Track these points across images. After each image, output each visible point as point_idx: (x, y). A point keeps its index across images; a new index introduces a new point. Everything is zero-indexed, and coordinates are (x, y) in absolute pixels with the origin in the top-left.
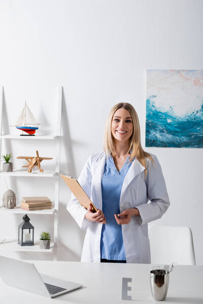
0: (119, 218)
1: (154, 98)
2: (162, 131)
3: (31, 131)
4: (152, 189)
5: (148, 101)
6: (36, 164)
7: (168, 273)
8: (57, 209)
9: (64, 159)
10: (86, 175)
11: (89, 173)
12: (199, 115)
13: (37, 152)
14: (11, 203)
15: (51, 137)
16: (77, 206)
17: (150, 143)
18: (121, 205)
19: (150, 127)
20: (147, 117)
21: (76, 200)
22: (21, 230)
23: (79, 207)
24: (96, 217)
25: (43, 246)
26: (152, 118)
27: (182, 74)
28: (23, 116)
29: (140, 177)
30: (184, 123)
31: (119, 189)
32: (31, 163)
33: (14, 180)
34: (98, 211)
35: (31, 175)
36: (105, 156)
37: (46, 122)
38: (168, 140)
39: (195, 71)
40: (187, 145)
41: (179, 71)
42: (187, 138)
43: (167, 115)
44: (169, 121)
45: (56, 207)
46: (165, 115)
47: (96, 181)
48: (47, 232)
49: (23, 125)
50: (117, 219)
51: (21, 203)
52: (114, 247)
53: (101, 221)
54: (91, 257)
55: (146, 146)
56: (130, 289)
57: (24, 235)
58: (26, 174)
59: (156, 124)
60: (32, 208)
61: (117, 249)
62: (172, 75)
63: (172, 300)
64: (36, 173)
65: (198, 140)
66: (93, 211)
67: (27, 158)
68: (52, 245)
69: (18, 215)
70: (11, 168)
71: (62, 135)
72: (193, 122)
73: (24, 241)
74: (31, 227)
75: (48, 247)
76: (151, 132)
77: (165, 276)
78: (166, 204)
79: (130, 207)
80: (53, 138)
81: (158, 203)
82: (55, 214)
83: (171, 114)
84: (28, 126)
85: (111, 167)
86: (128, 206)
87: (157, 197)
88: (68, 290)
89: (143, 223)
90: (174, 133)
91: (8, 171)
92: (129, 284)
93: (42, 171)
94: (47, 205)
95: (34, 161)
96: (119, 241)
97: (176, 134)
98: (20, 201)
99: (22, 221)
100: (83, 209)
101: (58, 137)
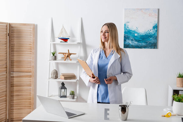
0: (106, 80)
1: (128, 23)
2: (132, 40)
3: (65, 40)
4: (124, 67)
5: (125, 25)
6: (68, 56)
7: (128, 106)
8: (79, 79)
9: (82, 54)
10: (90, 60)
11: (92, 58)
12: (151, 32)
13: (68, 50)
14: (55, 76)
15: (75, 43)
16: (86, 75)
17: (126, 46)
18: (108, 74)
19: (126, 38)
20: (124, 33)
21: (85, 72)
22: (60, 89)
23: (86, 76)
24: (95, 81)
25: (71, 98)
26: (127, 33)
27: (143, 11)
28: (61, 32)
29: (117, 60)
30: (143, 36)
31: (106, 67)
32: (65, 56)
33: (57, 64)
34: (96, 78)
35: (65, 62)
36: (100, 50)
37: (73, 36)
38: (135, 45)
39: (149, 9)
40: (145, 47)
41: (141, 9)
42: (145, 44)
43: (135, 32)
44: (136, 35)
45: (78, 78)
46: (134, 32)
47: (95, 62)
48: (73, 91)
49: (62, 37)
50: (105, 81)
51: (60, 76)
52: (104, 96)
53: (98, 83)
54: (93, 101)
55: (124, 48)
56: (108, 114)
57: (61, 92)
58: (63, 61)
59: (129, 36)
60: (66, 78)
61: (105, 97)
62: (138, 11)
63: (130, 120)
64: (68, 61)
65: (151, 44)
66: (94, 78)
67: (63, 54)
68: (75, 97)
69: (59, 82)
70: (55, 58)
71: (81, 42)
72: (148, 36)
73: (62, 95)
74: (65, 88)
75: (73, 98)
76: (127, 40)
77: (127, 108)
78: (130, 75)
79: (112, 76)
80: (76, 43)
81: (126, 74)
82: (78, 82)
83: (137, 31)
84: (64, 37)
85: (103, 55)
86: (111, 75)
87: (126, 71)
88: (78, 115)
89: (119, 84)
90: (138, 41)
91: (54, 60)
92: (108, 112)
93: (71, 60)
94: (73, 77)
95: (67, 55)
96: (106, 93)
97: (140, 41)
98: (60, 75)
99: (61, 85)
100: (88, 76)
101: (79, 43)
